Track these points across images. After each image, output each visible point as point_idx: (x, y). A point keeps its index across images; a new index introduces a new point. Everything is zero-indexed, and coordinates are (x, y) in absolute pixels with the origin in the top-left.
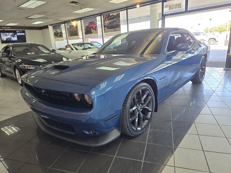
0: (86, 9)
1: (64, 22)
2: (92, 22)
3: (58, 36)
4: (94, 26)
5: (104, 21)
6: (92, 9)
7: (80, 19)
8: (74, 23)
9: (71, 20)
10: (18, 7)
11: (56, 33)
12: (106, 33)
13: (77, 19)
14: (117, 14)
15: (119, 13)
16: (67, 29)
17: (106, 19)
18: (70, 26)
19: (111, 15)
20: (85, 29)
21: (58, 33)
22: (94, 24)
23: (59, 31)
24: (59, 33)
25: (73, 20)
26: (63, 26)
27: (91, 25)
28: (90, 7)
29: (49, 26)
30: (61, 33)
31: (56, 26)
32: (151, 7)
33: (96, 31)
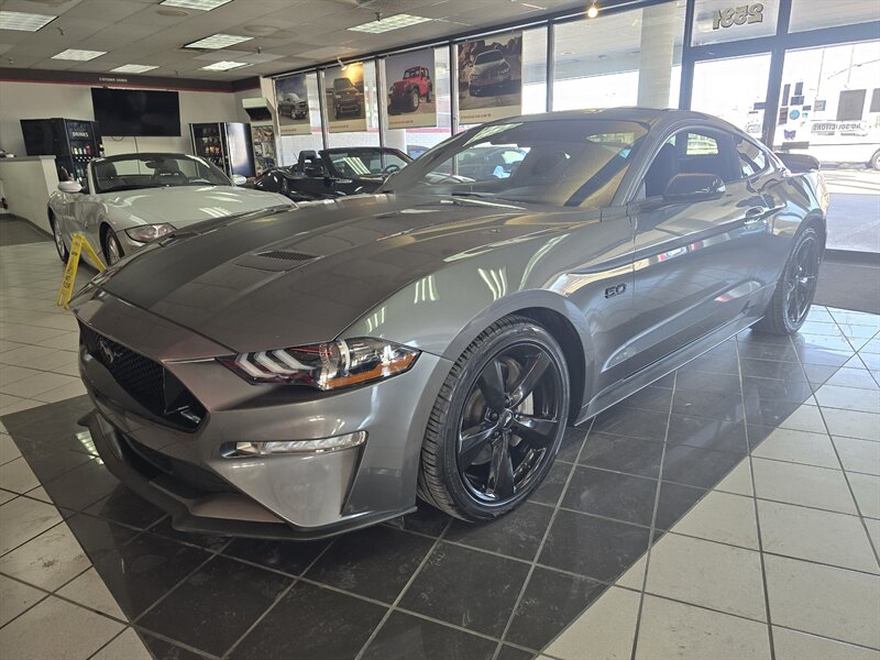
0: (396, 18)
1: (318, 67)
2: (418, 68)
3: (294, 116)
4: (425, 82)
5: (461, 67)
6: (417, 20)
7: (374, 56)
8: (351, 72)
9: (342, 60)
10: (158, 7)
11: (287, 106)
12: (466, 113)
13: (362, 58)
14: (512, 42)
15: (520, 39)
16: (324, 93)
17: (468, 57)
18: (336, 80)
19: (488, 42)
20: (390, 96)
21: (293, 107)
22: (423, 75)
23: (295, 97)
24: (298, 107)
25: (347, 60)
26: (310, 80)
27: (412, 81)
28: (413, 13)
29: (262, 79)
30: (304, 106)
31: (287, 80)
32: (645, 16)
33: (428, 101)
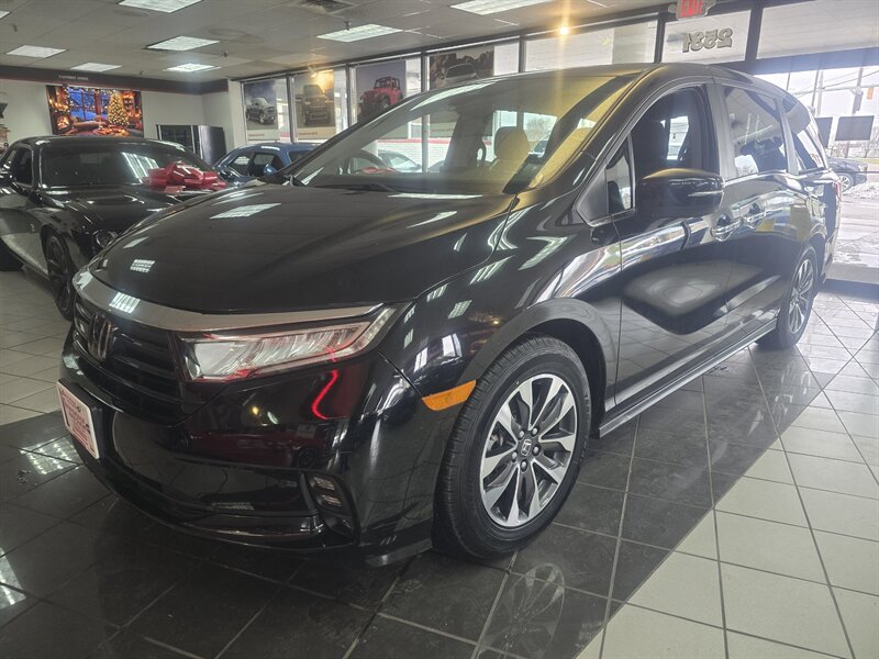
0: (365, 28)
1: (287, 73)
2: (389, 79)
3: (262, 120)
4: (395, 93)
5: (432, 80)
6: (388, 31)
7: (346, 64)
8: (322, 79)
9: (312, 67)
11: (255, 110)
12: (437, 126)
13: (334, 65)
14: (483, 56)
15: (492, 54)
16: (293, 99)
17: (439, 67)
18: (305, 87)
19: (460, 56)
20: (360, 105)
21: (261, 112)
22: (394, 86)
23: (263, 102)
24: (266, 112)
25: (317, 67)
26: (280, 85)
27: (384, 91)
28: (383, 23)
29: (230, 83)
30: (273, 111)
31: (256, 84)
32: (617, 36)
